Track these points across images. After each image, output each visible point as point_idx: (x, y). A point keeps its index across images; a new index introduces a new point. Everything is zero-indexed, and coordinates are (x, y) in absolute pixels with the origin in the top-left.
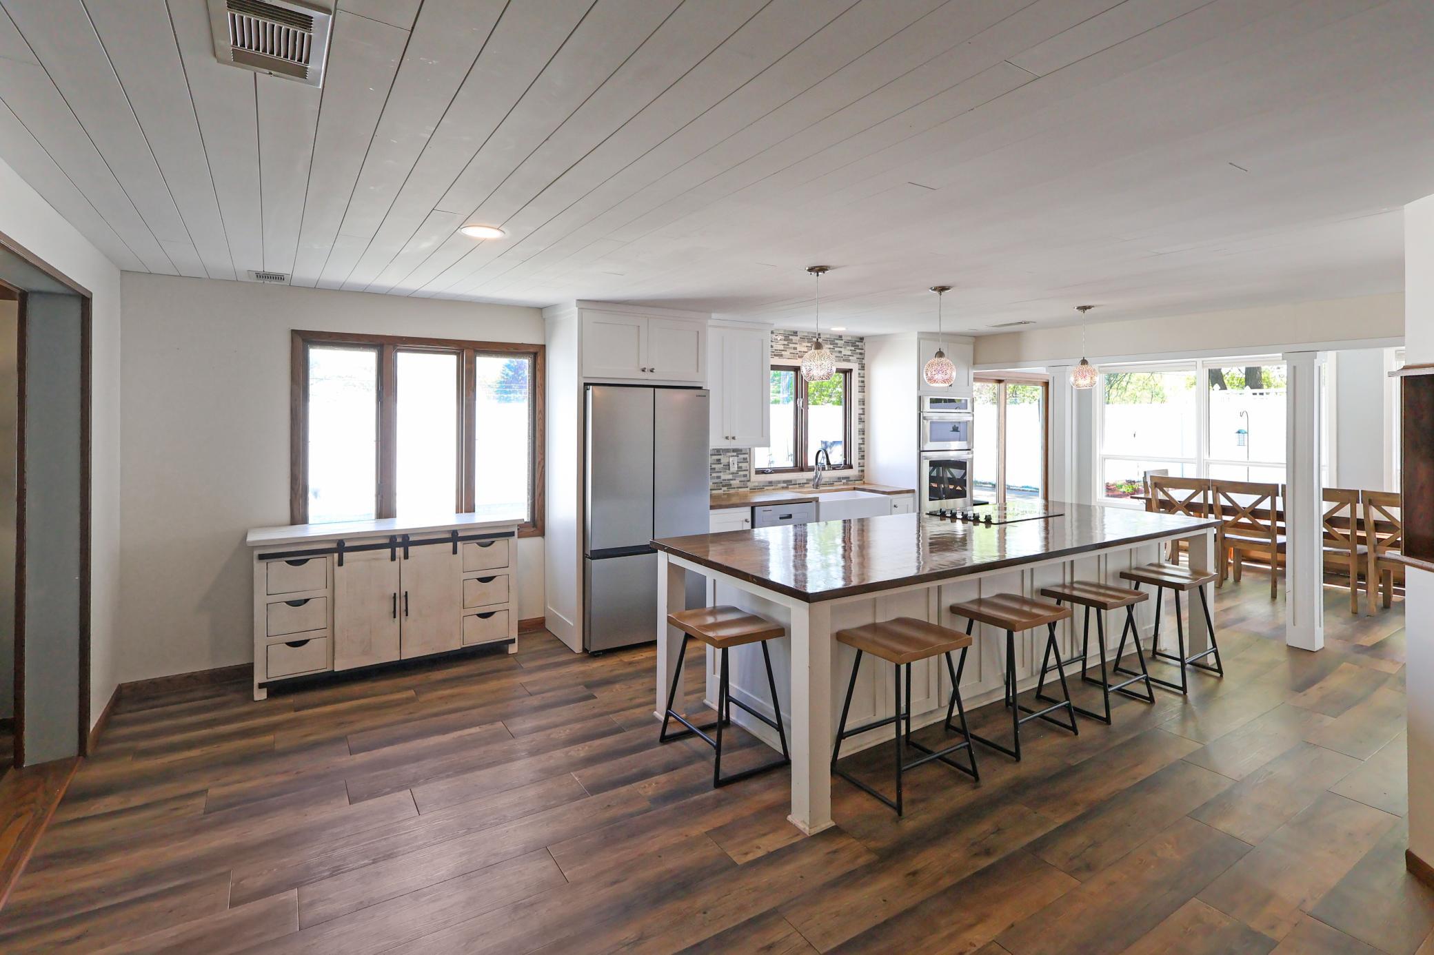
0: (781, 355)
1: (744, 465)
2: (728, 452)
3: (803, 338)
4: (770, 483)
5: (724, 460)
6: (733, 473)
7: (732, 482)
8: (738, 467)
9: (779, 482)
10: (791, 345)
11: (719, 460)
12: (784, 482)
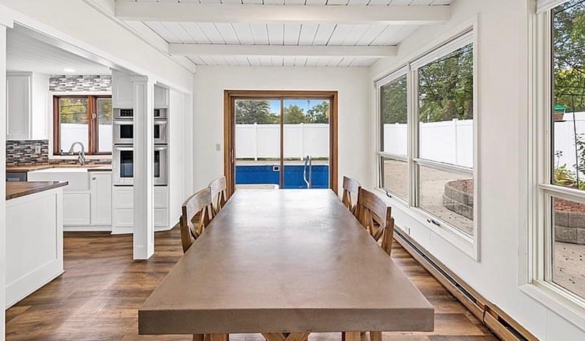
0: (71, 90)
1: (45, 150)
2: (36, 143)
3: (86, 79)
4: (64, 161)
5: (32, 147)
6: (38, 154)
7: (38, 159)
8: (41, 151)
9: (70, 160)
10: (78, 84)
11: (29, 147)
12: (73, 160)
